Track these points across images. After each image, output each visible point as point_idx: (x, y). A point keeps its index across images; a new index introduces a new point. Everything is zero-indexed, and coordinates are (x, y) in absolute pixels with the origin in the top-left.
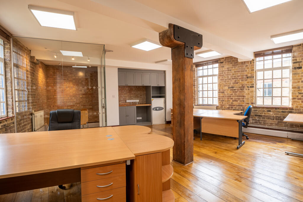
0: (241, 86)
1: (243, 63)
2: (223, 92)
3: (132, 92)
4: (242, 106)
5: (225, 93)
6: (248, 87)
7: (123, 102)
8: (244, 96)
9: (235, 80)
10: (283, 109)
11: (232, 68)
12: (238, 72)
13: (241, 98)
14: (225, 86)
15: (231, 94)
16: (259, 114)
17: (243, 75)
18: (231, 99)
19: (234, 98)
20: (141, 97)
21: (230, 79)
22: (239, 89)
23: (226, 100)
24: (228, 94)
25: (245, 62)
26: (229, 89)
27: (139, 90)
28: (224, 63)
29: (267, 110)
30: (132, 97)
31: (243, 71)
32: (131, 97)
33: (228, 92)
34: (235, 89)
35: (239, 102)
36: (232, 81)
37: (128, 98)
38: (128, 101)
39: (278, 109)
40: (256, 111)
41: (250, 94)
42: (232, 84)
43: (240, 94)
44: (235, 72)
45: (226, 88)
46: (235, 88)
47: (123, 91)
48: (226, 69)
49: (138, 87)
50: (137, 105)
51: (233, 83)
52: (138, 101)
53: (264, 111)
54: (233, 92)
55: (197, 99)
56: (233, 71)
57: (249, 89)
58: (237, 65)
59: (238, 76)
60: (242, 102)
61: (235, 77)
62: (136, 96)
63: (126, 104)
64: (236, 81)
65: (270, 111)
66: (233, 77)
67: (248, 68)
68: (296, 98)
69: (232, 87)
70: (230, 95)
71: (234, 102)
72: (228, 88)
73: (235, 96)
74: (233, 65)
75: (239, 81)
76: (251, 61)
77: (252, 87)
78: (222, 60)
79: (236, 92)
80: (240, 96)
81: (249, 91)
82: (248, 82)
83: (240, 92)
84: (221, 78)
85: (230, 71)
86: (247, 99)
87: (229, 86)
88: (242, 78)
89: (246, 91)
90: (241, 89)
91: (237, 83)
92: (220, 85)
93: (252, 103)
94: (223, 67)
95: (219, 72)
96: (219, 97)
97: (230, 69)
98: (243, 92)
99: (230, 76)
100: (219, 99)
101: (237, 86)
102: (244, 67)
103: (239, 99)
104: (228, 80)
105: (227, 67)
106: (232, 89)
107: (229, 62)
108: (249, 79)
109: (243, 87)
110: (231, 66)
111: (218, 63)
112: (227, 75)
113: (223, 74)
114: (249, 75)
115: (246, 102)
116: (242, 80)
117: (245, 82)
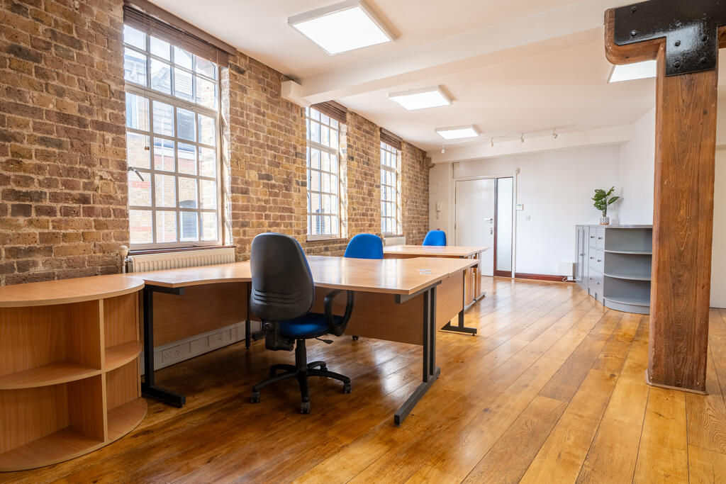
0: (285, 176)
1: (289, 106)
2: (245, 192)
6: (298, 183)
8: (291, 211)
9: (273, 152)
11: (267, 107)
13: (286, 214)
14: (251, 167)
15: (267, 201)
18: (267, 217)
19: (272, 214)
21: (261, 146)
22: (282, 187)
23: (254, 220)
24: (259, 200)
26: (262, 181)
28: (246, 77)
33: (258, 193)
34: (273, 186)
35: (282, 228)
36: (265, 154)
41: (302, 204)
42: (267, 166)
43: (284, 203)
44: (273, 125)
45: (253, 175)
46: (273, 182)
51: (271, 164)
54: (271, 194)
56: (270, 121)
57: (299, 191)
59: (280, 143)
60: (289, 228)
61: (273, 141)
64: (275, 157)
65: (327, 249)
66: (270, 143)
69: (268, 177)
70: (263, 204)
71: (272, 229)
72: (260, 178)
73: (275, 209)
74: (269, 100)
75: (281, 157)
76: (302, 110)
77: (304, 184)
78: (242, 63)
79: (276, 195)
80: (284, 210)
81: (301, 194)
82: (297, 169)
83: (285, 196)
84: (238, 133)
85: (261, 117)
86: (297, 220)
87: (259, 170)
88: (286, 152)
89: (295, 195)
90: (287, 189)
91: (278, 165)
92: (236, 160)
93: (305, 231)
94: (244, 90)
95: (233, 103)
96: (234, 207)
97: (262, 110)
98: (290, 196)
99: (262, 134)
100: (234, 216)
101: (278, 176)
102: (291, 120)
103: (282, 218)
104: (257, 148)
105: (254, 95)
106: (266, 181)
107: (259, 82)
108: (299, 160)
109: (290, 182)
110: (262, 98)
111: (227, 64)
112: (256, 127)
113: (245, 119)
114: (299, 149)
115: (296, 228)
116: (287, 159)
117: (293, 168)
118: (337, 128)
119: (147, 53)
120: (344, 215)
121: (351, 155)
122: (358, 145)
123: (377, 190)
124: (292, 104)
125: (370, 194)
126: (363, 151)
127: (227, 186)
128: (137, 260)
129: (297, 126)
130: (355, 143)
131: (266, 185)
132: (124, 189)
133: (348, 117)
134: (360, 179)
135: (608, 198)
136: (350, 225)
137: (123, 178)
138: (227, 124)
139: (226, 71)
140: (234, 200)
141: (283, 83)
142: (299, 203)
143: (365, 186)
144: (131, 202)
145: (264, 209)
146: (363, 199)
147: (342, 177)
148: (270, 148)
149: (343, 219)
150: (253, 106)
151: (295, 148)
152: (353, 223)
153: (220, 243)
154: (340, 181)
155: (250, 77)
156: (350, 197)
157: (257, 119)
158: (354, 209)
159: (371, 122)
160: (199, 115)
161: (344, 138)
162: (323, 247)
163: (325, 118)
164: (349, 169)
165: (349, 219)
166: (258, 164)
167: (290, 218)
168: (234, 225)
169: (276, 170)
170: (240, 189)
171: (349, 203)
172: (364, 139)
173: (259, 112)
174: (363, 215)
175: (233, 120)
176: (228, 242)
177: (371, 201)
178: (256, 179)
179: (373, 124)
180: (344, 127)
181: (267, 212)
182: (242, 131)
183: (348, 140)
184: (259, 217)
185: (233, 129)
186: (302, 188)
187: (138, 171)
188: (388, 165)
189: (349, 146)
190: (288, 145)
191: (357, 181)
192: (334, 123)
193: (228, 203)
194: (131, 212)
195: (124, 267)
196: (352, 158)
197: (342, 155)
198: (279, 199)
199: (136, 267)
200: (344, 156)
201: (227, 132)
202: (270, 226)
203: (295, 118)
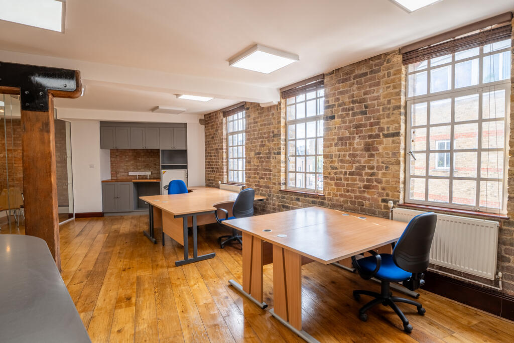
0: (267, 151)
1: (270, 108)
2: (249, 162)
3: (140, 159)
4: (268, 187)
5: (252, 164)
6: (274, 153)
7: (123, 175)
8: (270, 170)
9: (261, 140)
10: (313, 198)
11: (258, 118)
12: (265, 125)
13: (267, 172)
14: (252, 150)
15: (258, 166)
16: (287, 204)
17: (270, 132)
18: (258, 174)
19: (260, 173)
20: (155, 167)
21: (256, 139)
22: (265, 157)
23: (253, 175)
24: (254, 165)
25: (271, 107)
27: (152, 155)
28: (250, 110)
29: (296, 197)
30: (139, 166)
31: (269, 124)
32: (137, 167)
33: (255, 162)
34: (261, 158)
35: (265, 180)
36: (258, 142)
37: (131, 167)
38: (131, 173)
39: (308, 196)
40: (283, 197)
41: (277, 166)
42: (258, 148)
43: (267, 166)
45: (253, 154)
46: (261, 155)
47: (124, 157)
48: (253, 121)
49: (150, 151)
50: (133, 181)
51: (260, 146)
52: (148, 173)
53: (292, 200)
54: (260, 162)
55: (227, 172)
56: (260, 124)
57: (275, 158)
58: (263, 113)
59: (264, 133)
60: (269, 181)
61: (261, 134)
62: (147, 165)
63: (129, 178)
64: (262, 142)
65: (298, 200)
66: (259, 136)
67: (274, 118)
68: (328, 177)
69: (259, 154)
70: (256, 167)
71: (260, 180)
72: (255, 155)
73: (262, 170)
74: (259, 113)
75: (265, 141)
76: (277, 106)
77: (279, 153)
79: (262, 162)
80: (265, 170)
81: (276, 160)
82: (275, 145)
83: (267, 162)
86: (274, 176)
87: (255, 151)
88: (268, 137)
89: (273, 161)
90: (268, 158)
91: (264, 146)
98: (270, 162)
101: (264, 151)
103: (265, 175)
104: (254, 141)
106: (258, 156)
108: (276, 139)
109: (270, 154)
114: (276, 132)
115: (274, 181)
116: (269, 141)
117: (271, 145)
131: (258, 158)
142: (275, 166)
145: (256, 170)
148: (260, 138)
151: (273, 132)
166: (254, 148)
167: (270, 175)
169: (263, 148)
184: (255, 174)
186: (277, 156)
198: (264, 164)
202: (260, 178)
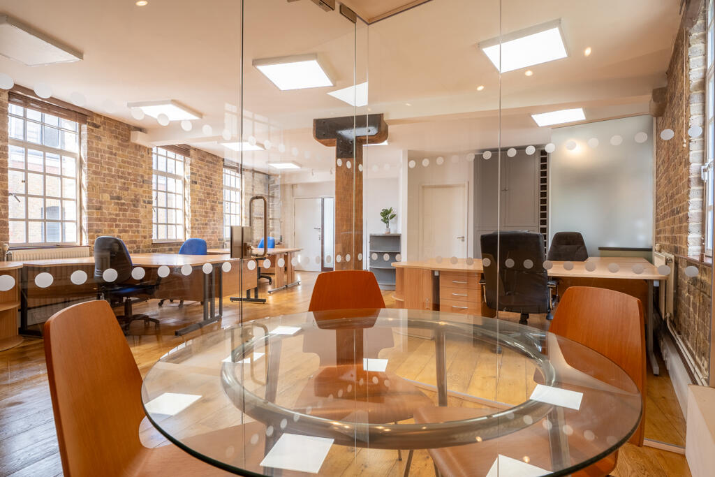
0: (133, 197)
1: (138, 147)
2: (99, 209)
4: (135, 242)
5: (105, 211)
6: (144, 202)
8: (138, 221)
9: (123, 180)
11: (119, 150)
12: (129, 163)
13: (134, 224)
14: (104, 191)
15: (116, 215)
18: (117, 226)
19: (121, 224)
21: (113, 176)
22: (130, 204)
23: (107, 228)
24: (110, 214)
26: (113, 201)
28: (101, 130)
31: (136, 164)
33: (110, 209)
34: (123, 204)
35: (130, 233)
36: (117, 182)
41: (148, 217)
42: (118, 190)
43: (132, 216)
44: (123, 161)
45: (106, 197)
46: (123, 201)
51: (121, 189)
54: (120, 210)
56: (121, 159)
57: (146, 207)
58: (127, 147)
59: (129, 174)
60: (136, 234)
61: (123, 173)
64: (125, 184)
66: (120, 174)
69: (119, 198)
70: (114, 217)
71: (121, 235)
72: (111, 199)
73: (124, 220)
74: (119, 144)
75: (130, 184)
76: (148, 150)
77: (150, 202)
78: (97, 121)
79: (125, 210)
80: (132, 221)
81: (147, 210)
82: (144, 191)
83: (133, 211)
84: (94, 168)
85: (114, 157)
86: (144, 228)
87: (111, 193)
88: (135, 180)
89: (142, 211)
90: (134, 206)
91: (127, 189)
92: (91, 187)
93: (151, 236)
94: (99, 139)
95: (90, 148)
96: (90, 219)
97: (114, 151)
98: (138, 211)
99: (113, 168)
100: (90, 225)
101: (127, 197)
102: (139, 157)
103: (130, 226)
104: (109, 178)
105: (107, 141)
106: (116, 201)
107: (112, 133)
108: (146, 185)
109: (138, 201)
110: (115, 143)
111: (85, 122)
112: (108, 164)
113: (99, 158)
114: (146, 178)
115: (143, 234)
116: (136, 185)
117: (140, 191)
118: (182, 160)
119: (25, 118)
120: (188, 225)
121: (194, 180)
122: (202, 172)
123: (219, 205)
124: (140, 146)
125: (213, 209)
126: (206, 177)
127: (85, 204)
128: (15, 253)
129: (144, 161)
130: (198, 171)
131: (118, 204)
132: (6, 208)
133: (192, 152)
134: (203, 198)
135: (389, 215)
136: (192, 232)
137: (6, 201)
138: (85, 162)
139: (85, 127)
140: (89, 214)
141: (132, 132)
142: (146, 216)
143: (208, 203)
144: (10, 217)
145: (115, 220)
146: (206, 212)
147: (186, 197)
148: (121, 177)
149: (187, 227)
150: (107, 149)
151: (142, 176)
152: (196, 231)
153: (78, 244)
154: (185, 199)
155: (104, 129)
156: (193, 211)
157: (109, 158)
158: (197, 220)
159: (214, 155)
160: (63, 157)
161: (188, 167)
162: (167, 248)
163: (171, 154)
164: (192, 190)
165: (192, 228)
166: (110, 189)
167: (137, 226)
168: (89, 231)
169: (126, 193)
170: (95, 207)
171: (192, 216)
172: (207, 167)
173: (111, 153)
174: (206, 224)
175: (89, 160)
176: (85, 243)
177: (214, 213)
178: (109, 199)
179: (216, 156)
180: (188, 160)
181: (118, 223)
182: (97, 167)
183: (191, 169)
184: (111, 226)
185: (89, 166)
186: (147, 205)
187: (16, 195)
188: (233, 186)
189: (192, 173)
190: (136, 175)
191: (200, 200)
192: (180, 157)
193: (85, 216)
194: (10, 222)
195: (6, 258)
196: (196, 183)
197: (187, 180)
198: (128, 213)
199: (14, 257)
200: (188, 181)
201: (85, 168)
202: (120, 232)
203: (142, 156)
